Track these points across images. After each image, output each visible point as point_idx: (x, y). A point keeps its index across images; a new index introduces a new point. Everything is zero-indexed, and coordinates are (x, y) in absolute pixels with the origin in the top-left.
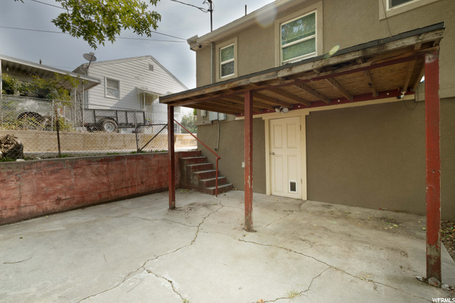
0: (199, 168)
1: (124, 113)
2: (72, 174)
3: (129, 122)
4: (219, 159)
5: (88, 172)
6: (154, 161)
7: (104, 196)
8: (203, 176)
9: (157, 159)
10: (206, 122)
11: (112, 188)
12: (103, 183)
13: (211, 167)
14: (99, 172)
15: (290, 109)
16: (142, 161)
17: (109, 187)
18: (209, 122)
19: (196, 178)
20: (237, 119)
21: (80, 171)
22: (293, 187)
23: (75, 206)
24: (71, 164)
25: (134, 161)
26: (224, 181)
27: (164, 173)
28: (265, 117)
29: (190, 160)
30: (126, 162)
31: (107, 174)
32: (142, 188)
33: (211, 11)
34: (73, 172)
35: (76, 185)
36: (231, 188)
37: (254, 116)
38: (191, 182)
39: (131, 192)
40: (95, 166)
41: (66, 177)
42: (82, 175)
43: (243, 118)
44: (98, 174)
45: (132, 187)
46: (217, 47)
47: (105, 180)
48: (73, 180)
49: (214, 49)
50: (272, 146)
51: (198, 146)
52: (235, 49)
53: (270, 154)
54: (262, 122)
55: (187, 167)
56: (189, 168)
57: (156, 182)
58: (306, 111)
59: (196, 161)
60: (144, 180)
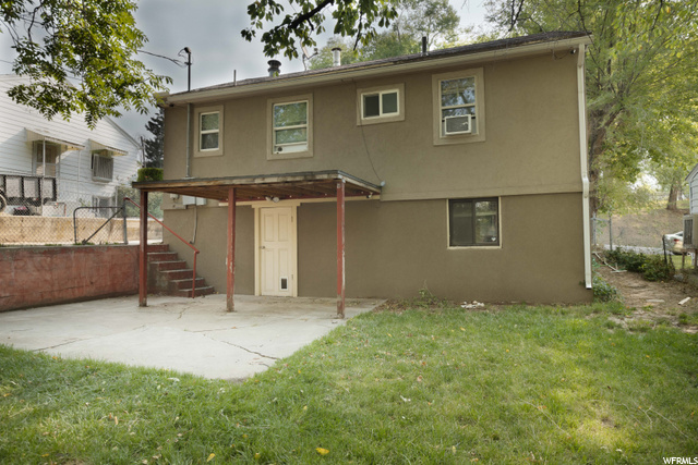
0: (169, 267)
1: (17, 181)
2: (13, 267)
3: (27, 196)
4: (197, 253)
5: (30, 265)
6: (106, 256)
7: (47, 297)
8: (173, 276)
9: (110, 253)
10: (177, 206)
11: (56, 288)
12: (46, 281)
13: (184, 265)
14: (42, 267)
15: (281, 199)
16: (92, 255)
17: (52, 286)
18: (182, 206)
19: (164, 278)
20: (221, 204)
21: (21, 264)
22: (284, 284)
23: (15, 306)
24: (12, 255)
25: (82, 254)
26: (202, 283)
27: (119, 272)
28: (255, 204)
29: (154, 256)
30: (73, 255)
31: (51, 270)
32: (90, 291)
33: (189, 64)
34: (14, 264)
35: (16, 281)
36: (211, 291)
37: (238, 204)
38: (157, 285)
39: (77, 294)
40: (38, 258)
41: (7, 270)
42: (23, 269)
43: (226, 204)
44: (40, 269)
45: (78, 288)
46: (196, 110)
47: (48, 277)
48: (13, 274)
49: (192, 113)
50: (263, 239)
51: (163, 239)
52: (221, 118)
53: (260, 248)
54: (250, 210)
55: (151, 265)
56: (154, 267)
57: (109, 283)
58: (297, 202)
59: (162, 257)
60: (94, 280)
